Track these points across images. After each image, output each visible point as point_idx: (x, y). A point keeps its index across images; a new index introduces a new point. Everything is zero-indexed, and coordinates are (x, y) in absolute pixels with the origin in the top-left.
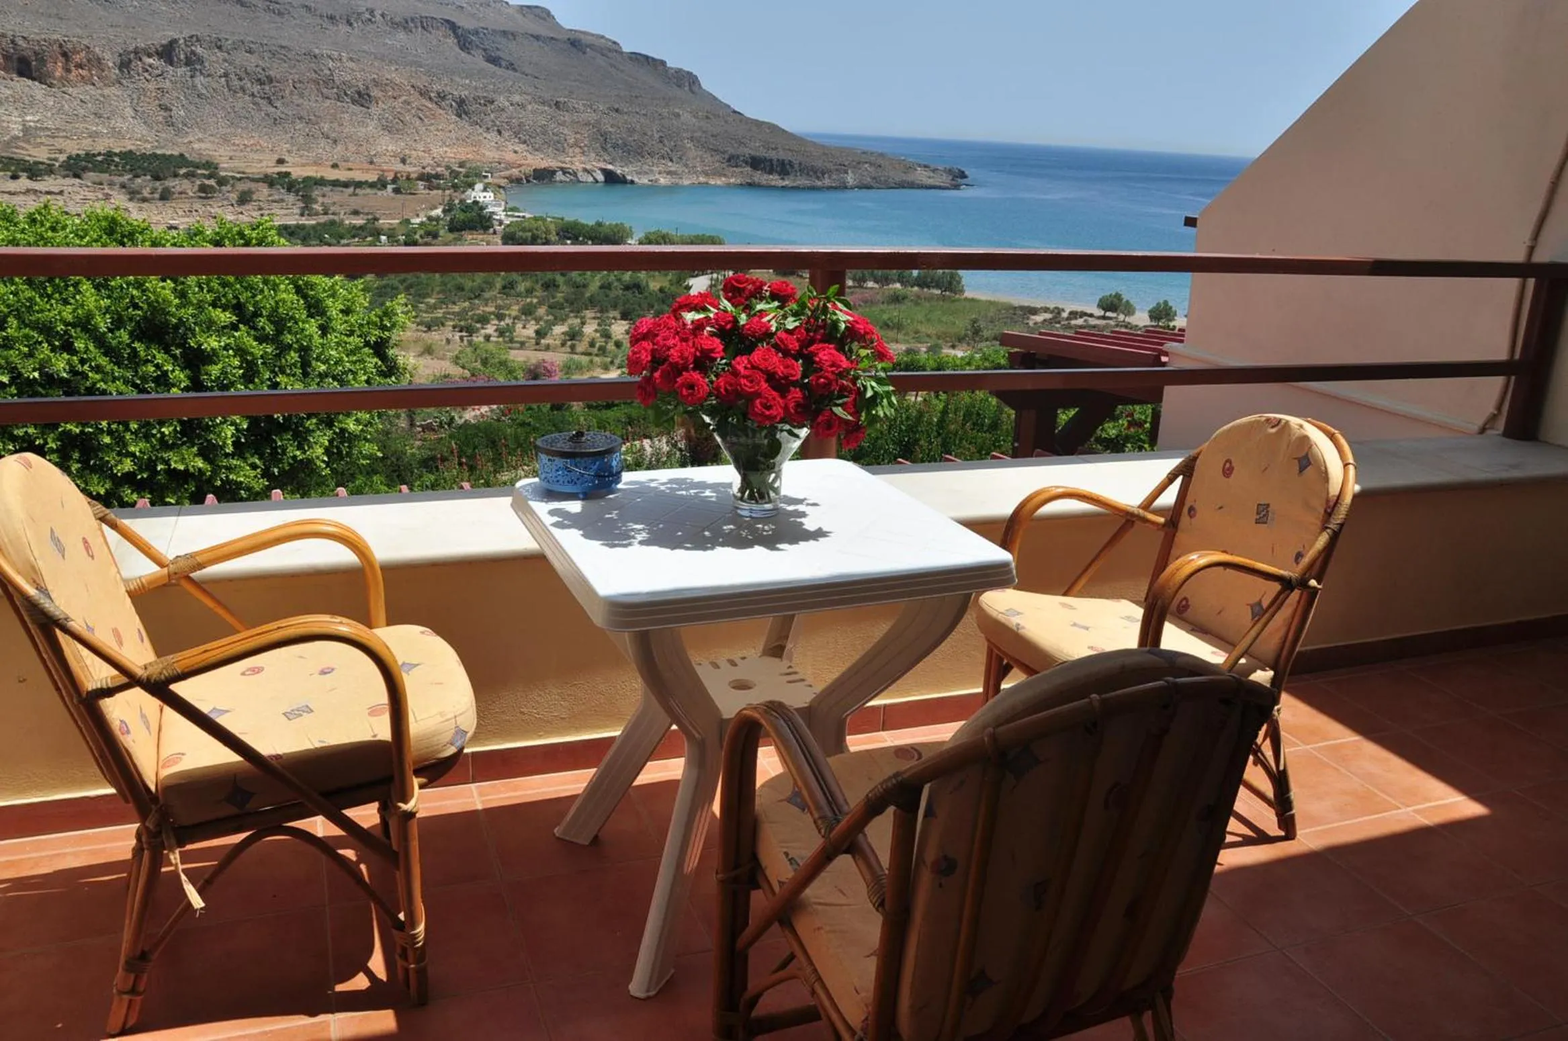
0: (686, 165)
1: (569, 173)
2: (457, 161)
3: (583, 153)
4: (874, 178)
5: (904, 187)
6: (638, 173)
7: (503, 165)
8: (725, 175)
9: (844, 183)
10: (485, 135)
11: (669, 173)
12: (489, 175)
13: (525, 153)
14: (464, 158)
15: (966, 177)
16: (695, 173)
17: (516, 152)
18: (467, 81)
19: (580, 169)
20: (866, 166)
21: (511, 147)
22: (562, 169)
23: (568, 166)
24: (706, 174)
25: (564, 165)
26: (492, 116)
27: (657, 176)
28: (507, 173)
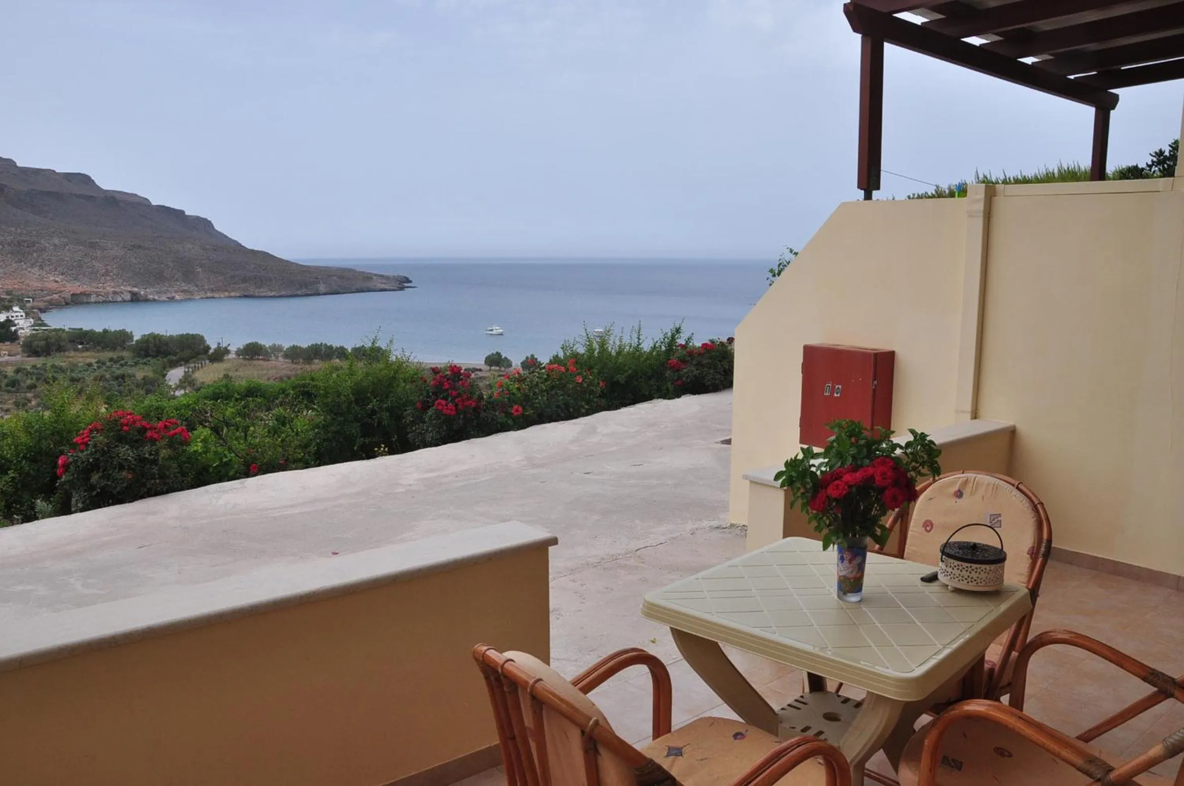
0: (197, 286)
1: (101, 295)
2: (5, 290)
3: (113, 280)
4: (341, 286)
5: (363, 291)
6: (158, 293)
7: (45, 292)
8: (226, 291)
9: (318, 290)
10: (29, 269)
11: (183, 291)
12: (31, 300)
13: (64, 282)
14: (10, 287)
15: (411, 282)
16: (204, 289)
17: (57, 282)
18: (13, 229)
19: (111, 292)
20: (334, 278)
21: (52, 278)
22: (96, 293)
23: (101, 290)
24: (212, 291)
25: (98, 290)
26: (35, 255)
27: (174, 294)
28: (48, 298)
